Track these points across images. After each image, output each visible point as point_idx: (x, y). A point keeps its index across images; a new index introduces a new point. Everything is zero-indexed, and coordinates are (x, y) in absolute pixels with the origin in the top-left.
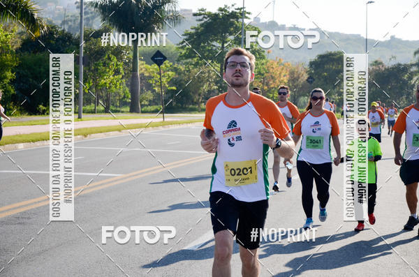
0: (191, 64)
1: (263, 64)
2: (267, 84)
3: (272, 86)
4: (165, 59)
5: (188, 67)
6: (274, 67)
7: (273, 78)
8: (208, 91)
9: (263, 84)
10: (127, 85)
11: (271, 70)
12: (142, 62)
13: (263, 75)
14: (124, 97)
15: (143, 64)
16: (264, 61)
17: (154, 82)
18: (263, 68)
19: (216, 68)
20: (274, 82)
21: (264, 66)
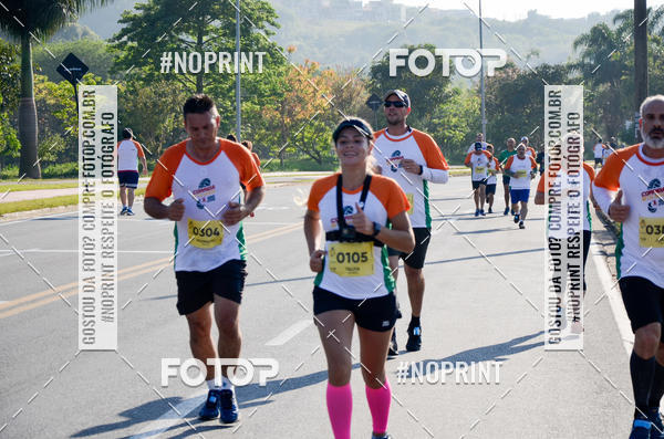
0: (139, 79)
1: (280, 74)
2: (290, 114)
3: (300, 117)
4: (85, 69)
5: (133, 85)
6: (302, 78)
7: (301, 100)
8: (174, 130)
9: (282, 113)
10: (13, 124)
11: (297, 86)
12: (41, 77)
13: (281, 95)
14: (8, 148)
15: (43, 81)
16: (282, 69)
17: (66, 116)
18: (281, 82)
19: (188, 84)
20: (303, 108)
21: (283, 79)
